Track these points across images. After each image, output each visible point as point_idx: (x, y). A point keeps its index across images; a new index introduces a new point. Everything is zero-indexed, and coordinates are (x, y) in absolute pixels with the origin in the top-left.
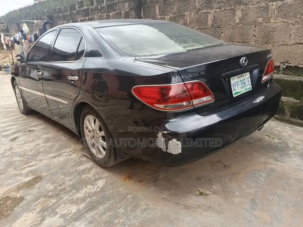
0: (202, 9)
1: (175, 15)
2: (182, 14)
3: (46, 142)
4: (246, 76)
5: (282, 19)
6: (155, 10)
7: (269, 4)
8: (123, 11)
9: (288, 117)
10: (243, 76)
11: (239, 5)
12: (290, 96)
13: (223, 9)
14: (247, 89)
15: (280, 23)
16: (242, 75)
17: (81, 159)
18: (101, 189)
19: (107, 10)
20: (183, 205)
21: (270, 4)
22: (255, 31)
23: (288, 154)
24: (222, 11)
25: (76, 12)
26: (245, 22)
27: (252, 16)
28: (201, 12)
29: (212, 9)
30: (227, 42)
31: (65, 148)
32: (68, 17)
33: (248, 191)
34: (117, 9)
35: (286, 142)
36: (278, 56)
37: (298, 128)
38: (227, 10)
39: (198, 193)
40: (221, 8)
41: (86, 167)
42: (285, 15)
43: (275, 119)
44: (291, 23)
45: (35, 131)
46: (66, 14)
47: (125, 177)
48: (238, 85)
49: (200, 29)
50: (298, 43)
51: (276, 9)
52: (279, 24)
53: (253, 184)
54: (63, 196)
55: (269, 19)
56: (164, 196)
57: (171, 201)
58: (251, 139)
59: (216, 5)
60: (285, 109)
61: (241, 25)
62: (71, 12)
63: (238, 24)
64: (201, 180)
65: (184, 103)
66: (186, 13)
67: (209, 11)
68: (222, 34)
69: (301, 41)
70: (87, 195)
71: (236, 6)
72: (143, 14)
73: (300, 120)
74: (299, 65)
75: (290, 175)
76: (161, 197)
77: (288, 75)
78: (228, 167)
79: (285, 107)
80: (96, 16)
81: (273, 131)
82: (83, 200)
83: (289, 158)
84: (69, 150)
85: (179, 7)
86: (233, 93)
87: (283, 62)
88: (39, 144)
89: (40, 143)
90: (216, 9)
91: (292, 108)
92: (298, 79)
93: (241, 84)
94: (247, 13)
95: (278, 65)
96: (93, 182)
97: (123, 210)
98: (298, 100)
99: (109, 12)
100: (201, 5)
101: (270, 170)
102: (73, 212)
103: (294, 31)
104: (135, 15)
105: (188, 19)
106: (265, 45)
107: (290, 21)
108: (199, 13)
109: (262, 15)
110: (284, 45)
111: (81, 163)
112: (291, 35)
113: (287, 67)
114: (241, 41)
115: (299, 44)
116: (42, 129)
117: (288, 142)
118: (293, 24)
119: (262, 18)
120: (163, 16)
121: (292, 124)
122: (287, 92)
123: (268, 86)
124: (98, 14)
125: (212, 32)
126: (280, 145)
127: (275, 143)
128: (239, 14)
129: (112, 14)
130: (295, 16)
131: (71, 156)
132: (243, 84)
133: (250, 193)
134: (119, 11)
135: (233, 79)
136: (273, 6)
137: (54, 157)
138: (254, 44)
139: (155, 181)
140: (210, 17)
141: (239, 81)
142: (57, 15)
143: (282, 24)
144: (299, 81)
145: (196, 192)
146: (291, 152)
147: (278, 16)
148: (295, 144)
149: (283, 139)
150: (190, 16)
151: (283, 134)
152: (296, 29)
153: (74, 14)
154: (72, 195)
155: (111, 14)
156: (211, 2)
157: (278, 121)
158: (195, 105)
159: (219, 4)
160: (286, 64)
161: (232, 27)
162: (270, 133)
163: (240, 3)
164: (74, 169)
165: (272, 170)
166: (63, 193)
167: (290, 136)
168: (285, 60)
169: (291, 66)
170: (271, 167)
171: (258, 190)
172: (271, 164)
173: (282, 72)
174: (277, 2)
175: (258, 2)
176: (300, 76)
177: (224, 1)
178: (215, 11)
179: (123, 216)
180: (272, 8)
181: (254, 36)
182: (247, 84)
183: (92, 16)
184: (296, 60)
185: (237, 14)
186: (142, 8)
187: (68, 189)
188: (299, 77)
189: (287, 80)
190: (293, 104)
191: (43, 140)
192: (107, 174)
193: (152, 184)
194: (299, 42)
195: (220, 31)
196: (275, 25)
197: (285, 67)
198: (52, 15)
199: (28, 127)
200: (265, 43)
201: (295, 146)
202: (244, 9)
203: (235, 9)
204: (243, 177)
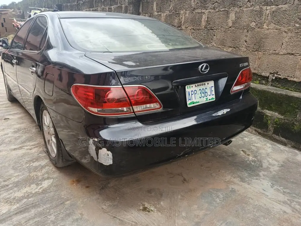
0: (197, 9)
1: (171, 13)
2: (177, 12)
3: (15, 132)
4: (209, 84)
5: (275, 26)
6: (153, 6)
7: (263, 8)
8: (123, 5)
9: (270, 133)
10: (205, 84)
11: (234, 7)
12: (275, 111)
13: (217, 10)
14: (208, 99)
15: (273, 29)
16: (203, 83)
17: (40, 155)
18: (43, 190)
19: (109, 3)
20: (120, 220)
21: (265, 8)
22: (246, 36)
23: (258, 175)
24: (217, 12)
25: (82, 2)
26: (238, 25)
27: (245, 19)
28: (196, 12)
29: (206, 9)
30: (219, 45)
31: (29, 141)
32: (75, 7)
33: (197, 213)
34: (119, 2)
35: (260, 161)
36: (267, 65)
37: (280, 146)
38: (221, 11)
39: (141, 208)
40: (215, 8)
41: (40, 164)
42: (278, 22)
43: (257, 133)
44: (283, 30)
45: (10, 119)
46: (73, 4)
47: (74, 180)
48: (195, 94)
49: (193, 29)
50: (289, 54)
51: (269, 14)
52: (272, 31)
53: (206, 205)
54: (2, 193)
55: (262, 24)
56: (104, 207)
57: (109, 213)
58: (224, 153)
59: (210, 5)
60: (268, 124)
61: (234, 28)
62: (77, 2)
63: (230, 27)
64: (151, 193)
65: (125, 109)
66: (181, 11)
67: (203, 11)
68: (215, 37)
69: (292, 51)
70: (26, 194)
71: (230, 8)
72: (141, 9)
73: (283, 138)
74: (288, 77)
75: (251, 199)
76: (100, 208)
77: (277, 87)
78: (187, 182)
79: (269, 122)
80: (99, 8)
81: (252, 147)
82: (19, 200)
83: (257, 179)
84: (33, 143)
85: (175, 5)
86: (188, 103)
87: (272, 72)
88: (7, 134)
89: (9, 133)
90: (211, 9)
91: (276, 124)
92: (284, 93)
93: (201, 93)
94: (240, 16)
95: (267, 75)
96: (39, 182)
97: (54, 217)
98: (283, 115)
99: (111, 5)
100: (196, 4)
101: (231, 191)
102: (2, 213)
103: (286, 39)
104: (133, 10)
105: (183, 19)
106: (256, 52)
107: (283, 29)
108: (194, 12)
109: (255, 20)
110: (275, 54)
111: (37, 160)
112: (283, 44)
113: (276, 78)
114: (232, 46)
115: (291, 55)
116: (19, 118)
117: (264, 161)
118: (286, 32)
119: (255, 22)
120: (160, 13)
121: (274, 142)
122: (272, 105)
123: (241, 97)
124: (101, 6)
125: (205, 33)
126: (253, 164)
127: (248, 160)
128: (232, 16)
129: (114, 8)
130: (288, 24)
131: (31, 150)
132: (204, 93)
133: (198, 216)
134: (120, 5)
135: (189, 87)
136: (267, 10)
137: (15, 149)
138: (245, 50)
139: (103, 188)
140: (204, 17)
141: (198, 91)
142: (65, 4)
143: (275, 30)
144: (285, 95)
145: (140, 206)
146: (261, 174)
147: (271, 22)
148: (270, 164)
149: (259, 157)
150: (185, 15)
151: (261, 151)
152: (288, 37)
153: (80, 4)
154: (11, 193)
155: (112, 7)
156: (206, 2)
157: (260, 136)
158: (136, 112)
159: (213, 4)
160: (275, 75)
161: (225, 30)
162: (247, 149)
163: (234, 5)
164: (28, 165)
165: (233, 191)
166: (3, 189)
167: (268, 155)
168: (275, 71)
169: (280, 78)
170: (233, 187)
171: (208, 213)
172: (235, 183)
173: (271, 83)
174: (271, 6)
175: (253, 5)
176: (288, 89)
177: (219, 2)
178: (209, 12)
179: (50, 224)
180: (266, 13)
181: (246, 41)
182: (209, 93)
183: (96, 8)
184: (286, 72)
185: (230, 16)
186: (141, 3)
187: (10, 186)
188: (287, 91)
189: (273, 92)
190: (277, 119)
191: (14, 130)
192: (57, 174)
193: (98, 192)
194: (291, 52)
195: (213, 33)
196: (267, 31)
197: (274, 78)
198: (61, 4)
199: (7, 115)
200: (256, 51)
201: (270, 166)
202: (238, 11)
203: (229, 11)
204: (198, 195)
